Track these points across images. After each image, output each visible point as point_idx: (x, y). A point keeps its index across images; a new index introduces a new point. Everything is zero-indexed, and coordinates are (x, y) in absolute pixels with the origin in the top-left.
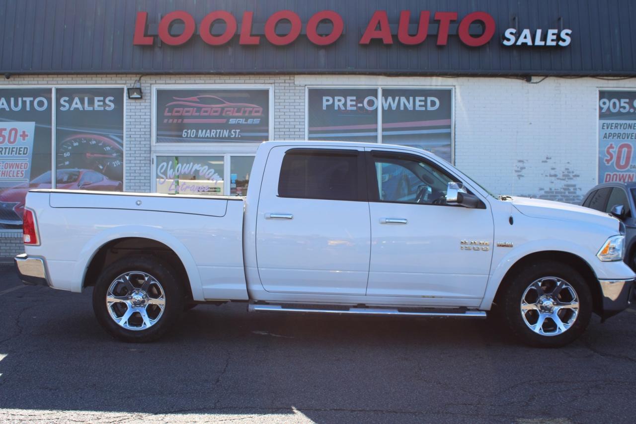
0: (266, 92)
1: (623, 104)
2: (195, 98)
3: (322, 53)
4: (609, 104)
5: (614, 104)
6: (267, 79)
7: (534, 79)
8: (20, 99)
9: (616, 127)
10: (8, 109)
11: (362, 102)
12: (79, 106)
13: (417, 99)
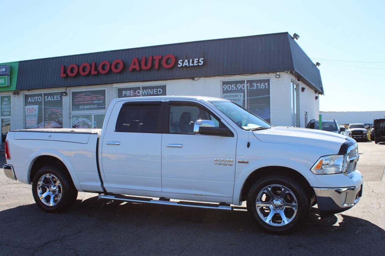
0: (105, 91)
1: (233, 87)
2: (83, 94)
3: (118, 75)
4: (226, 87)
5: (229, 87)
6: (104, 86)
7: (196, 79)
8: (34, 98)
9: (230, 96)
10: (31, 101)
11: (136, 92)
12: (50, 99)
13: (154, 90)
